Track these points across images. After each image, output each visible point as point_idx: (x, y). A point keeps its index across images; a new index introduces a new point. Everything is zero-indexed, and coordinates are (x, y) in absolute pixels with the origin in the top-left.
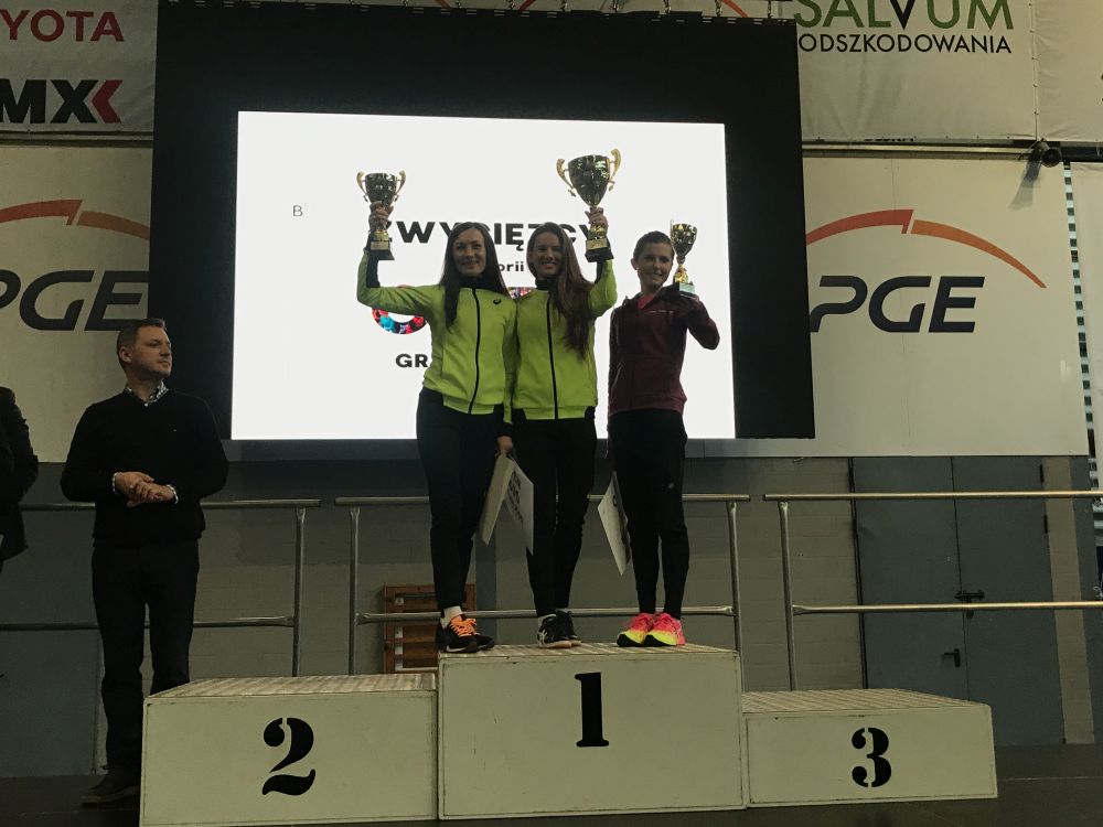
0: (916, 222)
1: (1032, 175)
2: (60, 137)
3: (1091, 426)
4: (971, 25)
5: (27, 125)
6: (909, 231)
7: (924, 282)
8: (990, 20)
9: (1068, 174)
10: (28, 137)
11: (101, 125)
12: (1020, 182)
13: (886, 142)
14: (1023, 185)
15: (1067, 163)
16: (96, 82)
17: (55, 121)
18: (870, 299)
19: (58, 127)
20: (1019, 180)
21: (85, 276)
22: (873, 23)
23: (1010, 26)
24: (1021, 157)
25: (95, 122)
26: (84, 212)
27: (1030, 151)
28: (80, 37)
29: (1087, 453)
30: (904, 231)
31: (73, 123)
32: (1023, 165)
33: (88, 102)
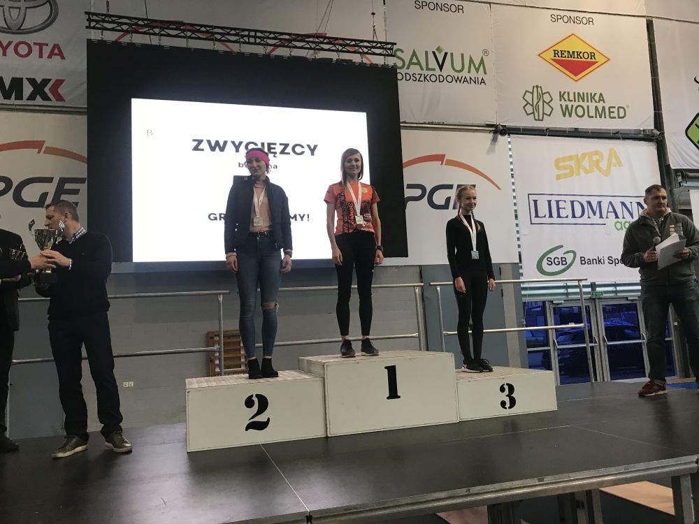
0: (447, 160)
1: (494, 140)
2: (31, 108)
3: (520, 250)
4: (469, 72)
5: (13, 101)
6: (444, 164)
7: (450, 187)
8: (477, 70)
9: (509, 140)
10: (14, 107)
11: (54, 102)
12: (489, 143)
13: (432, 123)
14: (491, 144)
15: (509, 135)
16: (50, 80)
17: (28, 99)
18: (428, 194)
19: (30, 102)
20: (489, 142)
21: (49, 180)
22: (428, 69)
23: (485, 73)
24: (490, 131)
25: (51, 100)
26: (47, 147)
27: (494, 129)
28: (41, 56)
29: (518, 262)
30: (442, 164)
31: (39, 101)
32: (491, 135)
33: (47, 90)
